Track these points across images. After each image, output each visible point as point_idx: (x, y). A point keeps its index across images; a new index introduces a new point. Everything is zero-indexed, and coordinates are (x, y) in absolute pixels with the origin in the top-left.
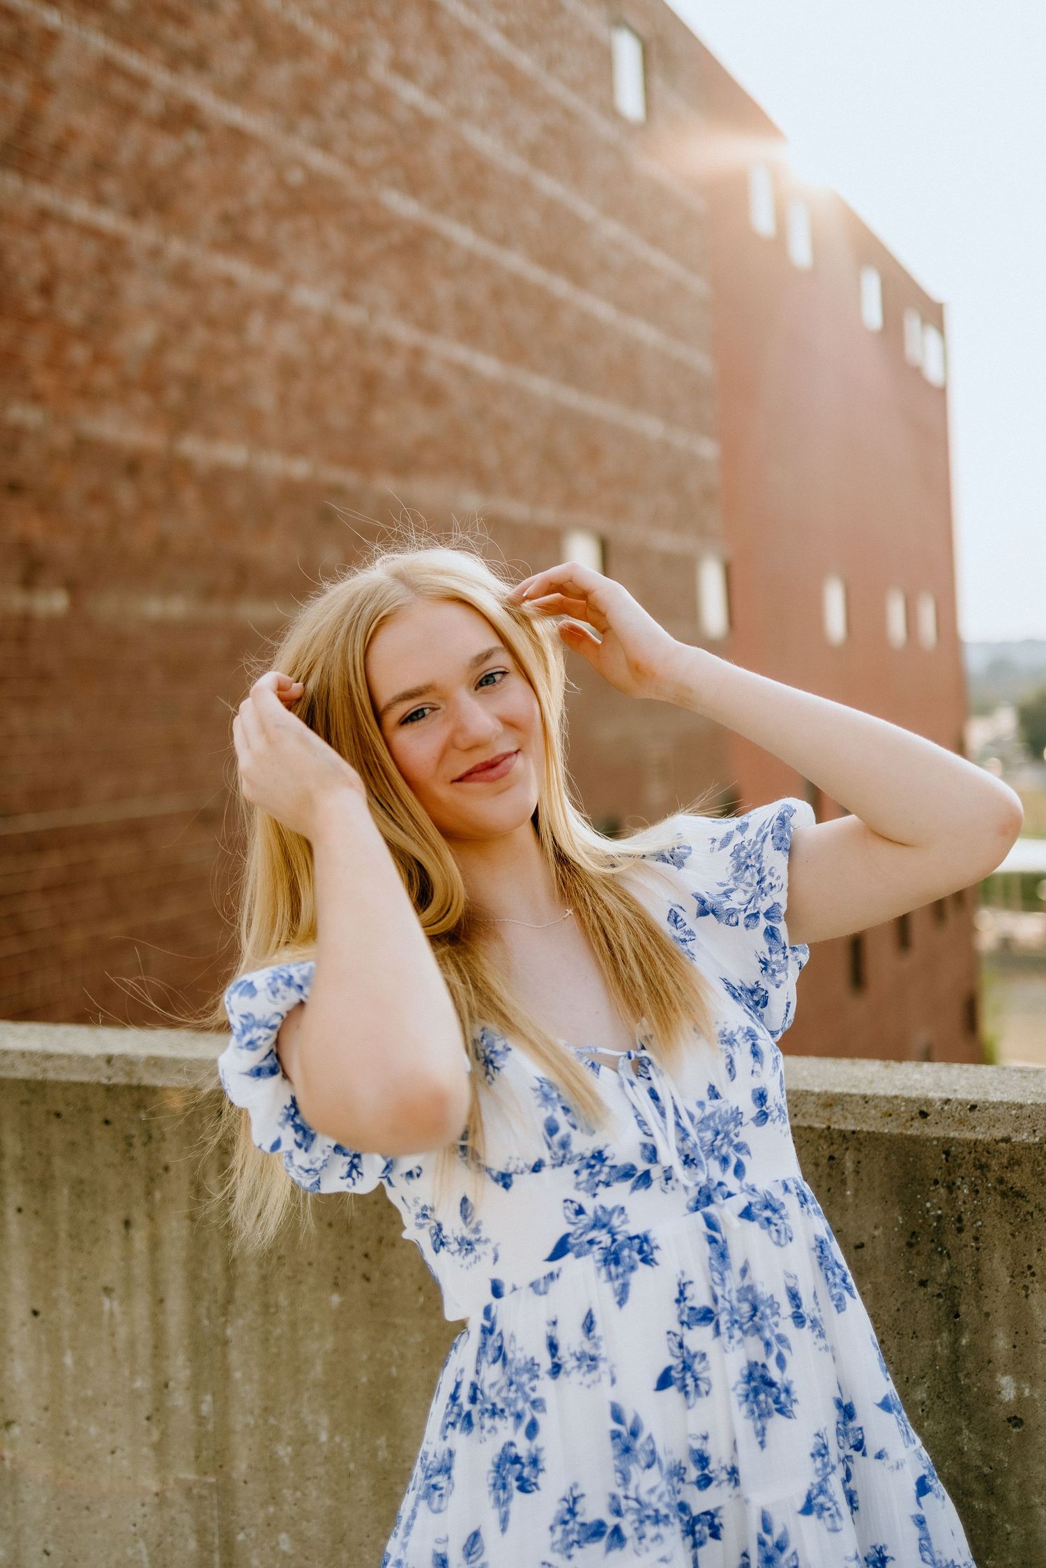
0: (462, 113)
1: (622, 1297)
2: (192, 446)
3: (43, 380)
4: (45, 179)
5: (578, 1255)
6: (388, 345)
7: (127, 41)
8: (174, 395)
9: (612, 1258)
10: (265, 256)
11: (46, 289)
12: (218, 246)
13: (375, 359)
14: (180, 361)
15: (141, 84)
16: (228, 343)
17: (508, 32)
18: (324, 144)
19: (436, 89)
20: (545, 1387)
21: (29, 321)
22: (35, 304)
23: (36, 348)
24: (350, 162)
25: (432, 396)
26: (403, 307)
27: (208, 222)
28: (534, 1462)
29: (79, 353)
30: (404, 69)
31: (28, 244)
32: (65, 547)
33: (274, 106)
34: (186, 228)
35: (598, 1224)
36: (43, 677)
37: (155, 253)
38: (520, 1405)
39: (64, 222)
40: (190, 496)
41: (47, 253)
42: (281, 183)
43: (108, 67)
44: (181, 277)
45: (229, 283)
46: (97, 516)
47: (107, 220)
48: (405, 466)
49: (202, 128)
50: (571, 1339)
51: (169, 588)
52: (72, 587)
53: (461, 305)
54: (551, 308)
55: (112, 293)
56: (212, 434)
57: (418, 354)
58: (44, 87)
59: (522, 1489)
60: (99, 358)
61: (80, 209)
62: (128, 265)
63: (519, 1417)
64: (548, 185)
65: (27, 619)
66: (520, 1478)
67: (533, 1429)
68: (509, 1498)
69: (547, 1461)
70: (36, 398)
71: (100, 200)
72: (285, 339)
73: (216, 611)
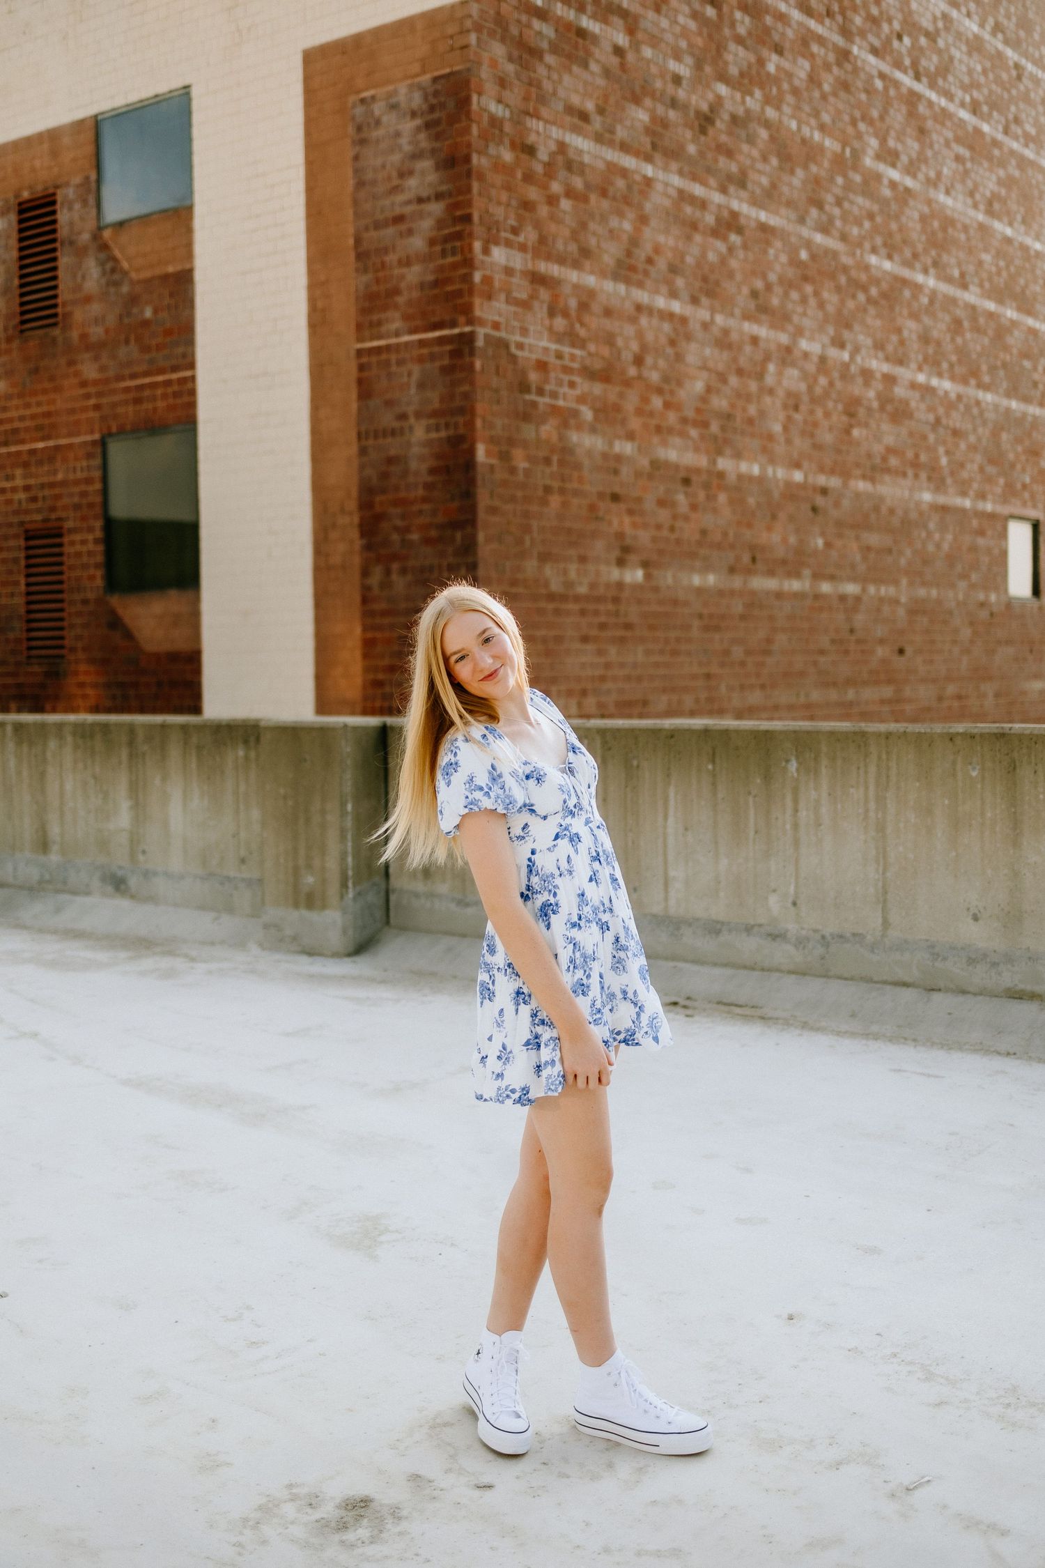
0: (933, 183)
1: (577, 851)
2: (724, 464)
3: (635, 423)
4: (640, 285)
5: (562, 839)
6: (867, 374)
7: (694, 178)
8: (714, 428)
9: (571, 840)
10: (780, 319)
11: (639, 361)
12: (747, 317)
13: (857, 389)
14: (720, 403)
15: (703, 204)
16: (753, 386)
17: (975, 109)
18: (825, 229)
19: (911, 170)
20: (558, 881)
21: (627, 383)
22: (632, 371)
23: (631, 402)
24: (844, 238)
25: (900, 413)
26: (879, 346)
27: (743, 300)
28: (557, 905)
29: (657, 402)
30: (890, 157)
31: (629, 330)
32: (644, 537)
33: (789, 204)
34: (726, 305)
35: (566, 829)
36: (628, 626)
37: (706, 326)
38: (550, 887)
39: (650, 311)
40: (722, 498)
41: (640, 335)
42: (795, 262)
43: (683, 196)
44: (724, 342)
45: (755, 340)
46: (664, 515)
47: (676, 307)
48: (874, 471)
49: (740, 230)
50: (564, 865)
51: (707, 568)
52: (645, 565)
53: (925, 339)
54: (1002, 331)
55: (679, 357)
56: (738, 455)
57: (890, 380)
58: (643, 220)
59: (554, 913)
60: (667, 405)
61: (661, 302)
62: (689, 337)
63: (550, 891)
64: (1001, 228)
65: (620, 585)
66: (552, 910)
67: (555, 895)
68: (550, 917)
69: (561, 903)
70: (630, 436)
71: (673, 294)
72: (792, 379)
73: (737, 582)
